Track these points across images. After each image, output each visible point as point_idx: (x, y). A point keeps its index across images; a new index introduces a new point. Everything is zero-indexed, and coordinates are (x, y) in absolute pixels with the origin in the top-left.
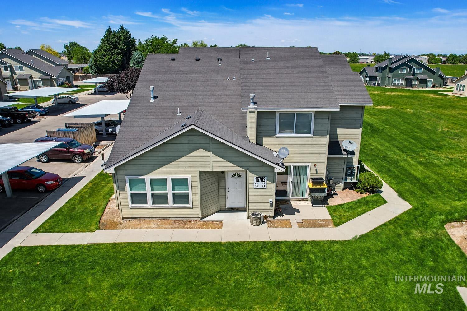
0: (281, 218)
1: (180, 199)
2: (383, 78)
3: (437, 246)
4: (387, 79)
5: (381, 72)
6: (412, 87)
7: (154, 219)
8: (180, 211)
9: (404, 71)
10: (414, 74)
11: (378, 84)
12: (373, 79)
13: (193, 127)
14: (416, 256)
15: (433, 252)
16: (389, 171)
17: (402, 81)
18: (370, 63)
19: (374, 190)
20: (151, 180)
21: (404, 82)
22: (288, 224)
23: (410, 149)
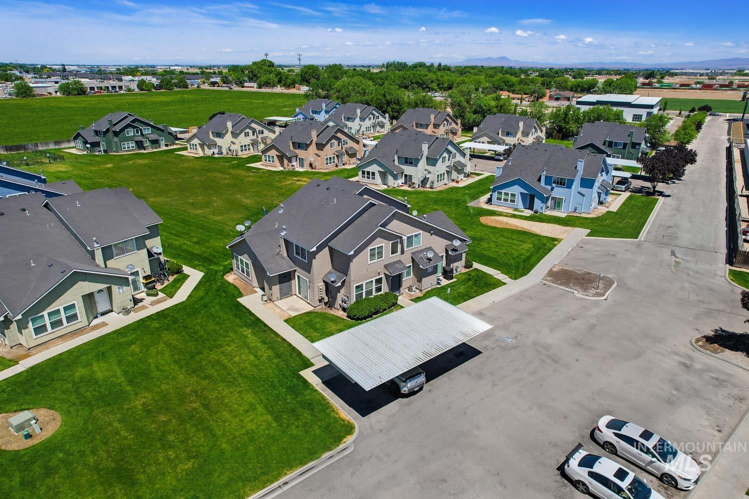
0: (138, 306)
1: (72, 318)
2: (109, 143)
3: (224, 287)
4: (114, 144)
5: (104, 137)
6: (145, 150)
7: (54, 340)
8: (75, 326)
9: (131, 133)
10: (142, 135)
11: (103, 150)
12: (95, 145)
13: (74, 270)
14: (217, 295)
15: (223, 290)
16: (180, 255)
17: (132, 145)
18: (54, 94)
19: (179, 271)
20: (49, 314)
21: (134, 145)
22: (144, 307)
23: (183, 233)
